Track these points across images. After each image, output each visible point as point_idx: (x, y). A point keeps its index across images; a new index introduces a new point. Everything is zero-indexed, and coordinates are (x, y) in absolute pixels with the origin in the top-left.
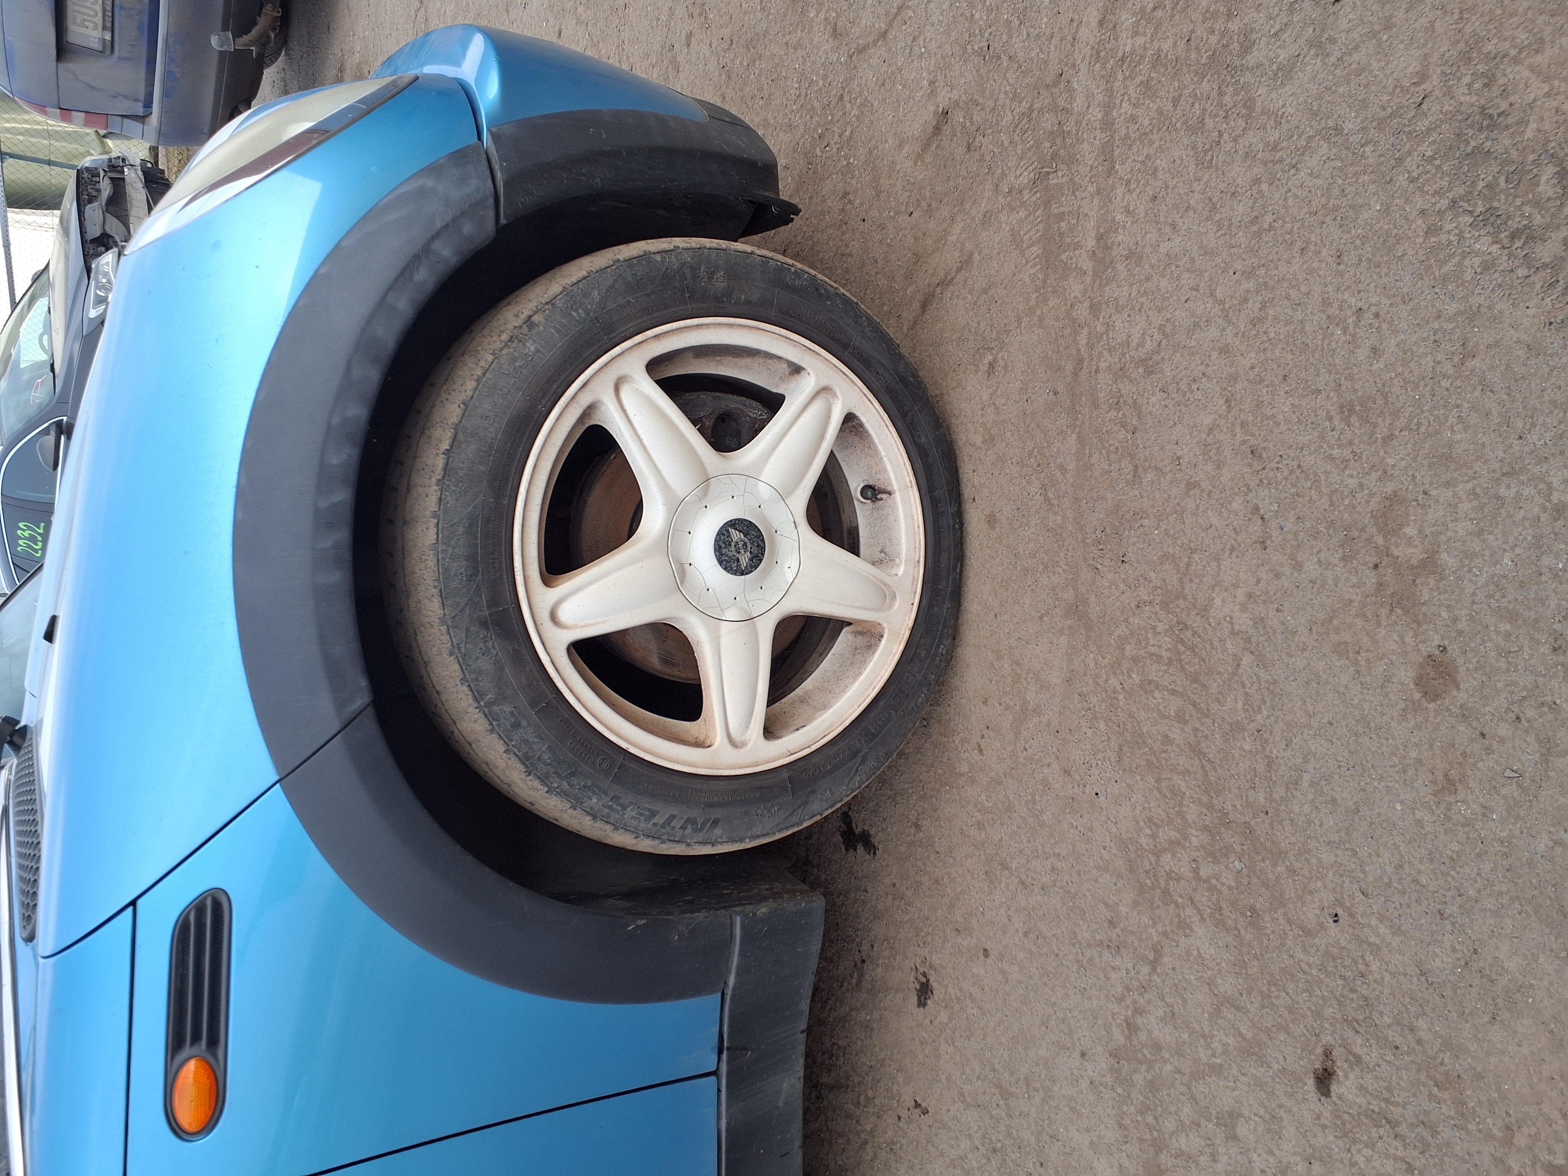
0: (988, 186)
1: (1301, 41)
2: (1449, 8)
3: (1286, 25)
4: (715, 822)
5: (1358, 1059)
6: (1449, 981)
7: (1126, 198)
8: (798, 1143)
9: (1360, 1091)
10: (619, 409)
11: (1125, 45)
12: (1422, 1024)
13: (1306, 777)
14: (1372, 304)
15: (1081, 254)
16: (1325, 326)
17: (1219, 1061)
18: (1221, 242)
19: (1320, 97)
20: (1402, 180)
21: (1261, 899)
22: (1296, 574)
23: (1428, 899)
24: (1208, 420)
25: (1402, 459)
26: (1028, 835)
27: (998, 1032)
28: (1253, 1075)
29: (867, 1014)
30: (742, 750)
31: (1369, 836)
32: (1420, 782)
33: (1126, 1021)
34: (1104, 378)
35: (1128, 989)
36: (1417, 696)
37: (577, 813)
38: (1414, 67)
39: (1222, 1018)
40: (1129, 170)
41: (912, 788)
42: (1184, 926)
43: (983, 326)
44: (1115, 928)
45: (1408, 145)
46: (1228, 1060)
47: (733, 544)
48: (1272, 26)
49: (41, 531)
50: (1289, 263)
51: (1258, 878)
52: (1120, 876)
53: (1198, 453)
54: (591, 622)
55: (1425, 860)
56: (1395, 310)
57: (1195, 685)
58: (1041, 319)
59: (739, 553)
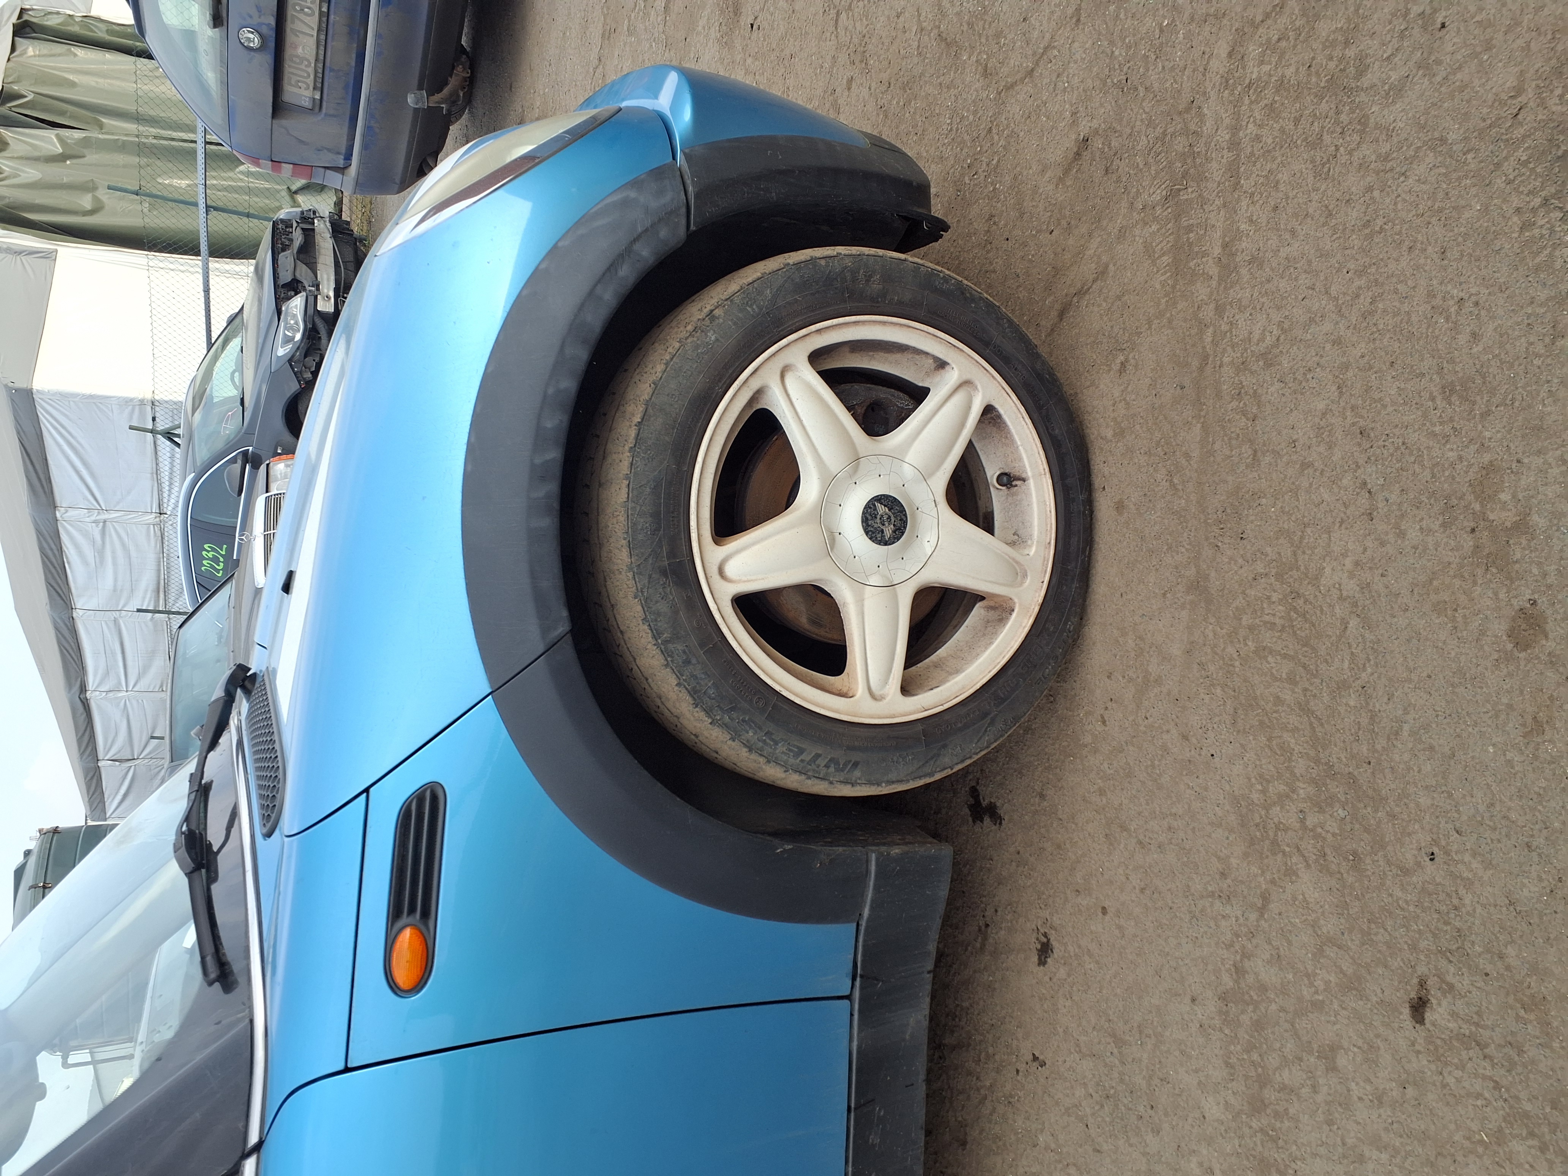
0: (1124, 204)
1: (1411, 64)
2: (1543, 29)
3: (1397, 50)
4: (856, 765)
5: (1451, 987)
6: (1536, 909)
7: (1250, 209)
8: (922, 1076)
9: (1452, 1017)
10: (784, 393)
11: (1252, 73)
12: (1511, 951)
13: (1406, 727)
14: (1472, 294)
15: (1208, 261)
16: (1429, 316)
17: (1321, 998)
18: (1336, 245)
19: (1426, 112)
20: (1500, 182)
21: (1362, 844)
22: (1399, 542)
23: (1517, 834)
24: (1321, 406)
25: (1498, 432)
26: (1147, 797)
27: (1113, 984)
28: (1353, 1008)
29: (989, 975)
30: (881, 703)
31: (1464, 778)
32: (1511, 725)
33: (1235, 965)
34: (1227, 372)
35: (1237, 936)
36: (1510, 646)
37: (735, 744)
38: (1511, 82)
39: (1324, 957)
40: (1253, 184)
41: (1038, 760)
42: (1291, 873)
43: (1116, 330)
44: (1226, 879)
45: (1505, 152)
46: (1329, 996)
47: (878, 517)
48: (1385, 51)
49: (223, 553)
50: (1397, 260)
51: (1360, 824)
52: (1231, 831)
53: (1312, 436)
54: (753, 578)
55: (1515, 797)
56: (1493, 298)
57: (1305, 649)
58: (1170, 321)
59: (884, 525)
